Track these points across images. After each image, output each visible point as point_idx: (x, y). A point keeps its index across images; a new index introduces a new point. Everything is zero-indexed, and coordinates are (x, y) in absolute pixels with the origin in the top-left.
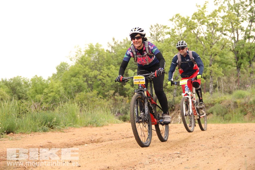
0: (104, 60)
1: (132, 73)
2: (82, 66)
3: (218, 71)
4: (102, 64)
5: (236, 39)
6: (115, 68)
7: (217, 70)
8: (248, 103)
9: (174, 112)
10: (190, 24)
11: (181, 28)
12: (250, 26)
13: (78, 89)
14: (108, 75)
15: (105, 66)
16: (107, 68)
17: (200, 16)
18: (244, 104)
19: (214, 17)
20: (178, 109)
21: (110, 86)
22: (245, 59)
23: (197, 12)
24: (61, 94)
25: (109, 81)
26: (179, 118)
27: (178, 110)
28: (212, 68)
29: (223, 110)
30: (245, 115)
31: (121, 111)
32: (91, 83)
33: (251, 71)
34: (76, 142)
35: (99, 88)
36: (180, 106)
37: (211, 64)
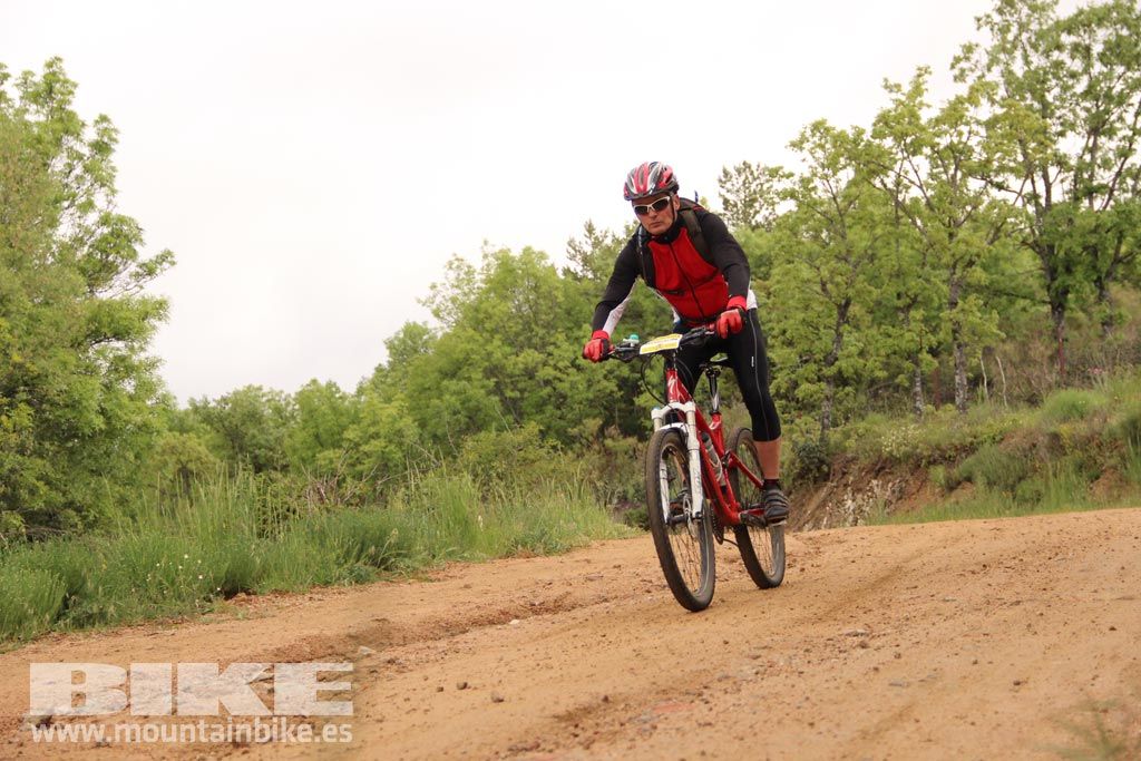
0: (557, 310)
2: (477, 337)
3: (983, 325)
4: (549, 324)
5: (1043, 201)
7: (979, 321)
8: (1101, 434)
9: (829, 484)
10: (867, 154)
11: (835, 174)
12: (1093, 150)
13: (467, 420)
14: (573, 364)
15: (561, 332)
16: (568, 338)
17: (902, 124)
18: (1090, 440)
19: (954, 125)
20: (844, 474)
21: (585, 403)
22: (1079, 272)
23: (890, 111)
24: (407, 441)
25: (580, 386)
26: (847, 506)
27: (842, 478)
28: (958, 313)
29: (1011, 468)
30: (1092, 482)
31: (631, 491)
32: (517, 394)
33: (1103, 315)
34: (476, 614)
35: (544, 413)
36: (847, 462)
37: (956, 299)
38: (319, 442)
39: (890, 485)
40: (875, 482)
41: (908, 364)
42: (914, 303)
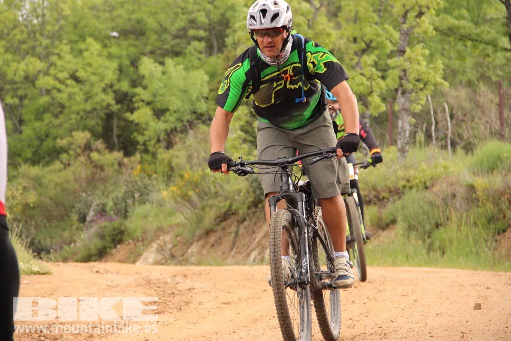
0: (63, 22)
1: (154, 69)
3: (429, 74)
4: (54, 35)
6: (98, 53)
7: (424, 69)
14: (73, 77)
15: (66, 44)
16: (72, 50)
18: (502, 194)
21: (82, 114)
25: (78, 98)
28: (405, 61)
29: (431, 215)
30: (499, 233)
31: (110, 204)
32: (16, 101)
35: (43, 121)
37: (404, 48)
42: (368, 48)
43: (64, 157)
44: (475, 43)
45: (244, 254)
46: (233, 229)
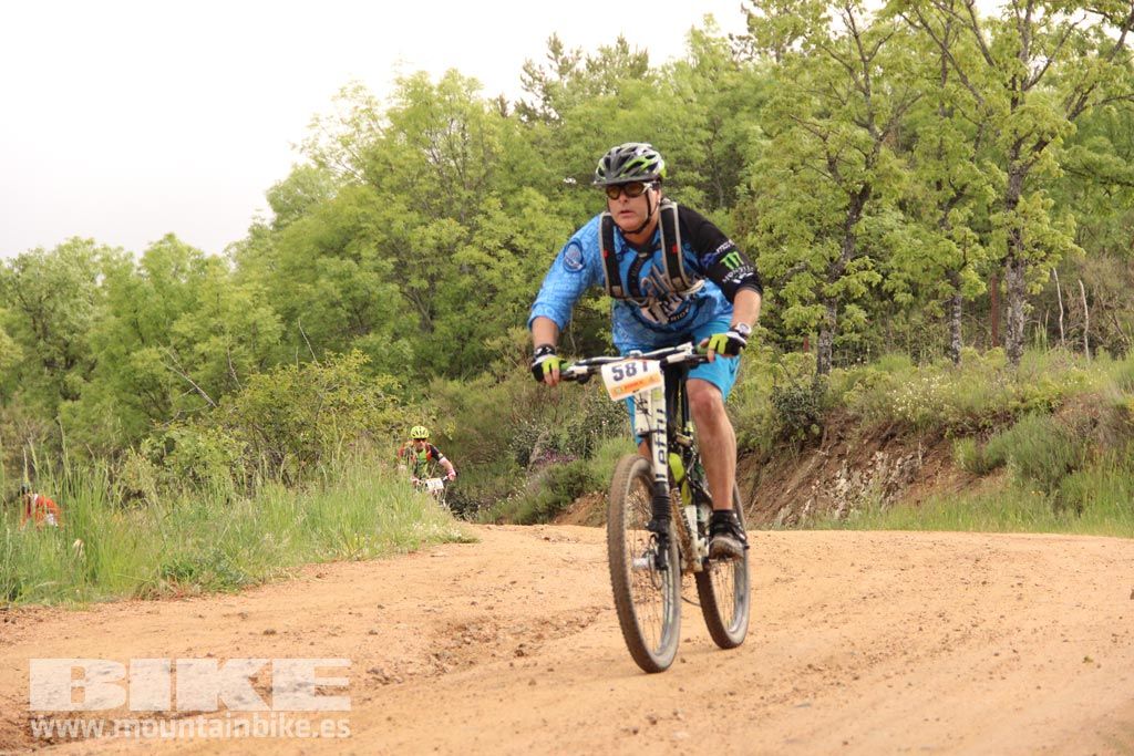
0: (491, 164)
3: (1054, 235)
4: (479, 183)
6: (544, 208)
7: (1046, 228)
9: (820, 452)
14: (508, 245)
15: (498, 196)
16: (505, 205)
20: (840, 438)
25: (515, 277)
26: (839, 487)
27: (838, 445)
28: (1017, 216)
29: (1059, 453)
31: (566, 436)
32: (425, 284)
35: (465, 312)
36: (848, 422)
37: (1016, 196)
38: (139, 333)
39: (899, 462)
40: (879, 455)
41: (944, 286)
42: (960, 197)
43: (496, 365)
44: (1125, 187)
45: (769, 513)
46: (751, 474)
